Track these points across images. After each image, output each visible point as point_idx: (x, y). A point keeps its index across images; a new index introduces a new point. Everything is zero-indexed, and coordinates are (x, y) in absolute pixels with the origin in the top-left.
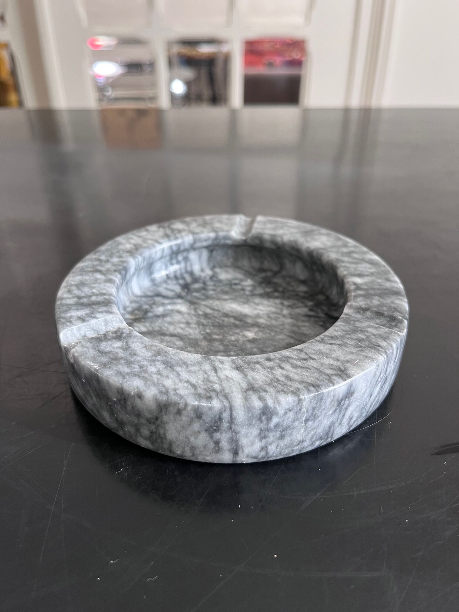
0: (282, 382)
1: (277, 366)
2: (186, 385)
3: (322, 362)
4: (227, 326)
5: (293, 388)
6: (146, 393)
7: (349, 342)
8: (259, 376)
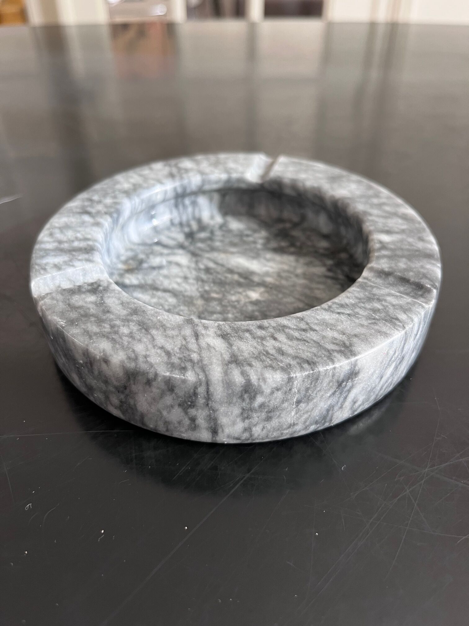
0: (272, 355)
1: (269, 336)
2: (159, 351)
3: (324, 334)
4: (229, 284)
5: (283, 363)
6: (112, 358)
7: (361, 313)
8: (247, 346)
